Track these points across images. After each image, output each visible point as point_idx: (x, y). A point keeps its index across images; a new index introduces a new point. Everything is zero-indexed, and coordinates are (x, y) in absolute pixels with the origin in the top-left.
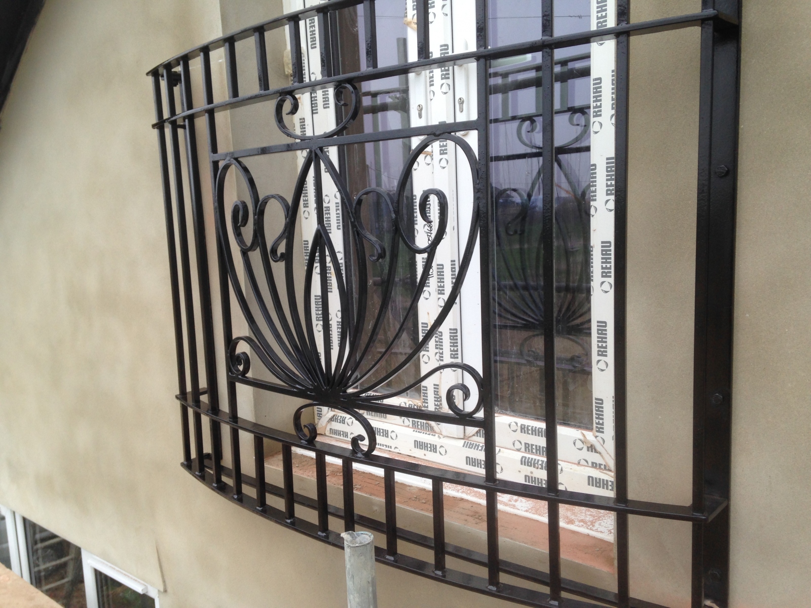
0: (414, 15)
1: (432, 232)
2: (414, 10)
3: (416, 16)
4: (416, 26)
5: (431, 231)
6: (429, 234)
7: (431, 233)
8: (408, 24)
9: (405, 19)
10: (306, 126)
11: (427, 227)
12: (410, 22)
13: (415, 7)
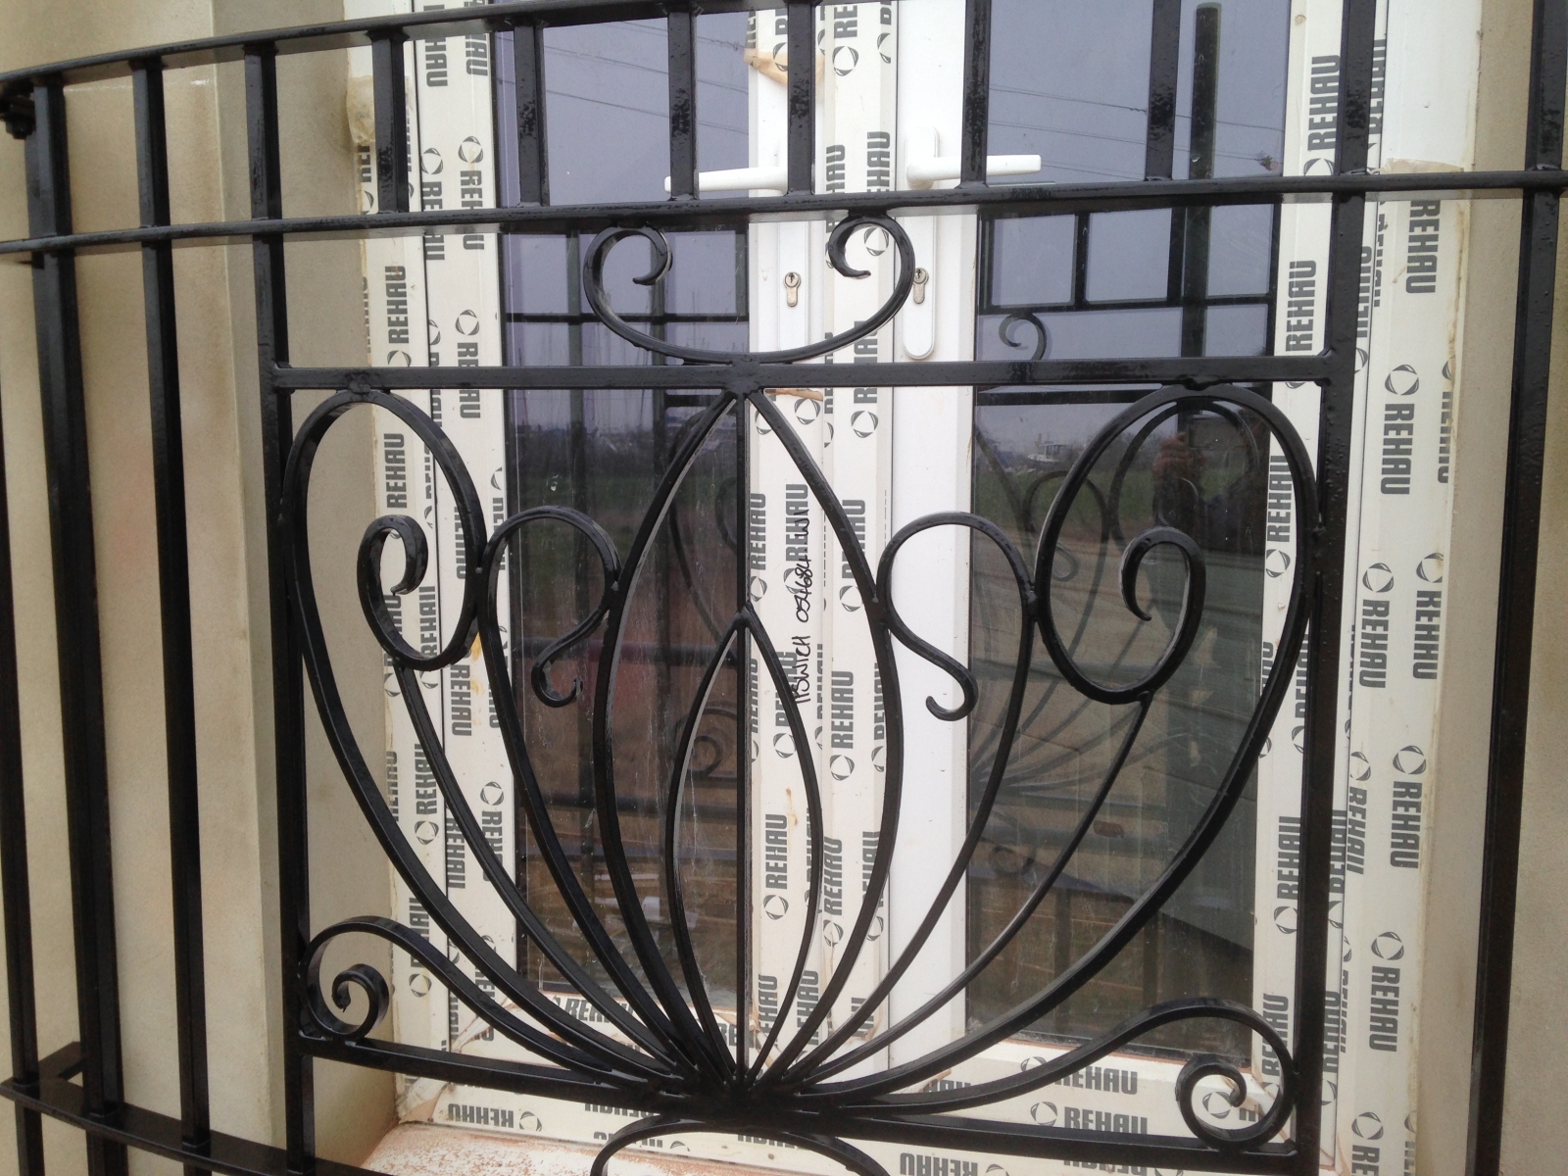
0: (778, 47)
1: (809, 590)
2: (778, 32)
3: (784, 50)
4: (785, 75)
5: (807, 586)
6: (799, 594)
7: (807, 593)
8: (761, 66)
9: (749, 53)
10: (408, 290)
11: (793, 577)
12: (766, 63)
13: (782, 27)
